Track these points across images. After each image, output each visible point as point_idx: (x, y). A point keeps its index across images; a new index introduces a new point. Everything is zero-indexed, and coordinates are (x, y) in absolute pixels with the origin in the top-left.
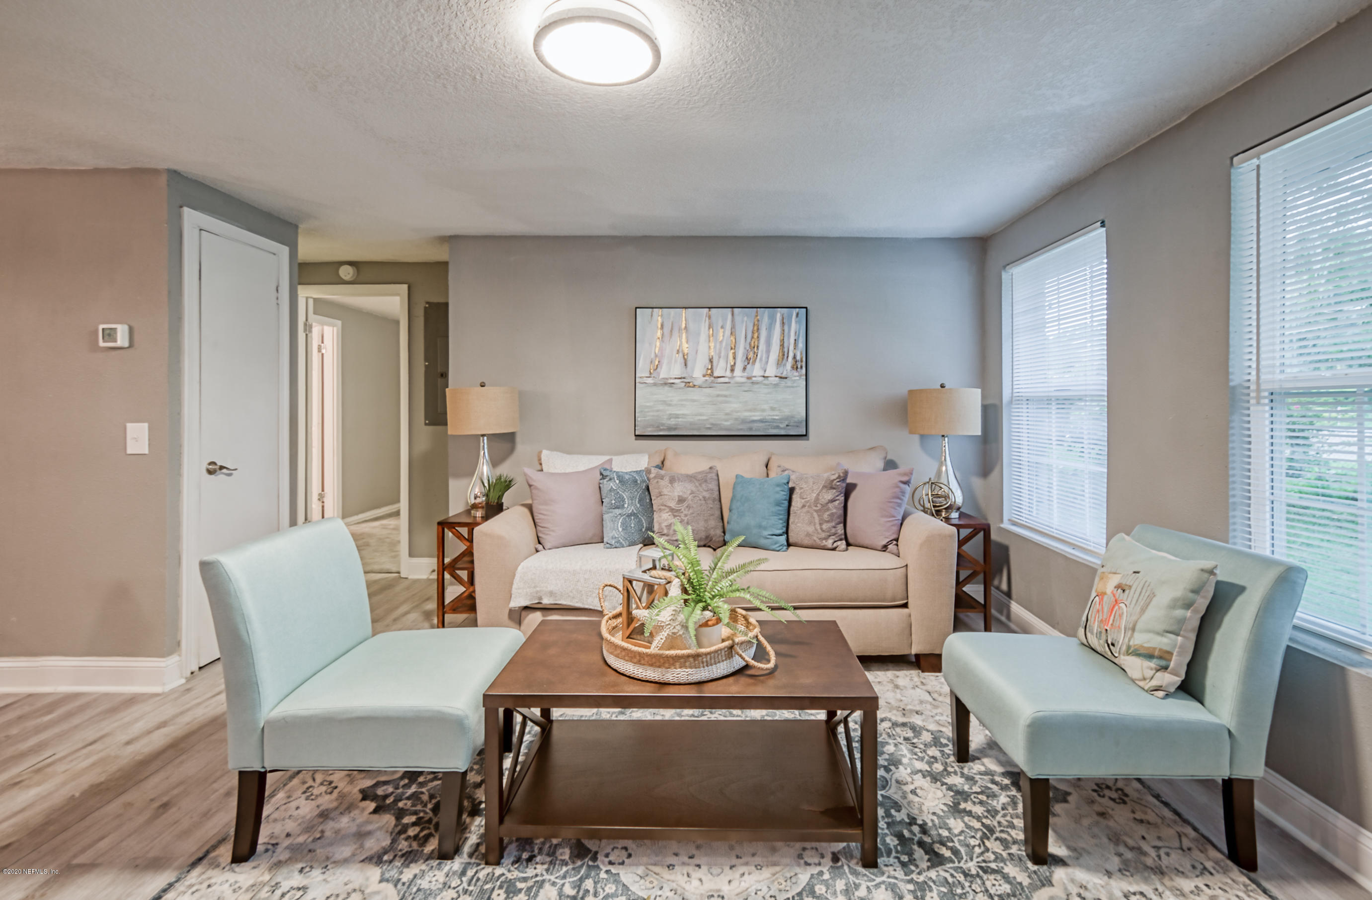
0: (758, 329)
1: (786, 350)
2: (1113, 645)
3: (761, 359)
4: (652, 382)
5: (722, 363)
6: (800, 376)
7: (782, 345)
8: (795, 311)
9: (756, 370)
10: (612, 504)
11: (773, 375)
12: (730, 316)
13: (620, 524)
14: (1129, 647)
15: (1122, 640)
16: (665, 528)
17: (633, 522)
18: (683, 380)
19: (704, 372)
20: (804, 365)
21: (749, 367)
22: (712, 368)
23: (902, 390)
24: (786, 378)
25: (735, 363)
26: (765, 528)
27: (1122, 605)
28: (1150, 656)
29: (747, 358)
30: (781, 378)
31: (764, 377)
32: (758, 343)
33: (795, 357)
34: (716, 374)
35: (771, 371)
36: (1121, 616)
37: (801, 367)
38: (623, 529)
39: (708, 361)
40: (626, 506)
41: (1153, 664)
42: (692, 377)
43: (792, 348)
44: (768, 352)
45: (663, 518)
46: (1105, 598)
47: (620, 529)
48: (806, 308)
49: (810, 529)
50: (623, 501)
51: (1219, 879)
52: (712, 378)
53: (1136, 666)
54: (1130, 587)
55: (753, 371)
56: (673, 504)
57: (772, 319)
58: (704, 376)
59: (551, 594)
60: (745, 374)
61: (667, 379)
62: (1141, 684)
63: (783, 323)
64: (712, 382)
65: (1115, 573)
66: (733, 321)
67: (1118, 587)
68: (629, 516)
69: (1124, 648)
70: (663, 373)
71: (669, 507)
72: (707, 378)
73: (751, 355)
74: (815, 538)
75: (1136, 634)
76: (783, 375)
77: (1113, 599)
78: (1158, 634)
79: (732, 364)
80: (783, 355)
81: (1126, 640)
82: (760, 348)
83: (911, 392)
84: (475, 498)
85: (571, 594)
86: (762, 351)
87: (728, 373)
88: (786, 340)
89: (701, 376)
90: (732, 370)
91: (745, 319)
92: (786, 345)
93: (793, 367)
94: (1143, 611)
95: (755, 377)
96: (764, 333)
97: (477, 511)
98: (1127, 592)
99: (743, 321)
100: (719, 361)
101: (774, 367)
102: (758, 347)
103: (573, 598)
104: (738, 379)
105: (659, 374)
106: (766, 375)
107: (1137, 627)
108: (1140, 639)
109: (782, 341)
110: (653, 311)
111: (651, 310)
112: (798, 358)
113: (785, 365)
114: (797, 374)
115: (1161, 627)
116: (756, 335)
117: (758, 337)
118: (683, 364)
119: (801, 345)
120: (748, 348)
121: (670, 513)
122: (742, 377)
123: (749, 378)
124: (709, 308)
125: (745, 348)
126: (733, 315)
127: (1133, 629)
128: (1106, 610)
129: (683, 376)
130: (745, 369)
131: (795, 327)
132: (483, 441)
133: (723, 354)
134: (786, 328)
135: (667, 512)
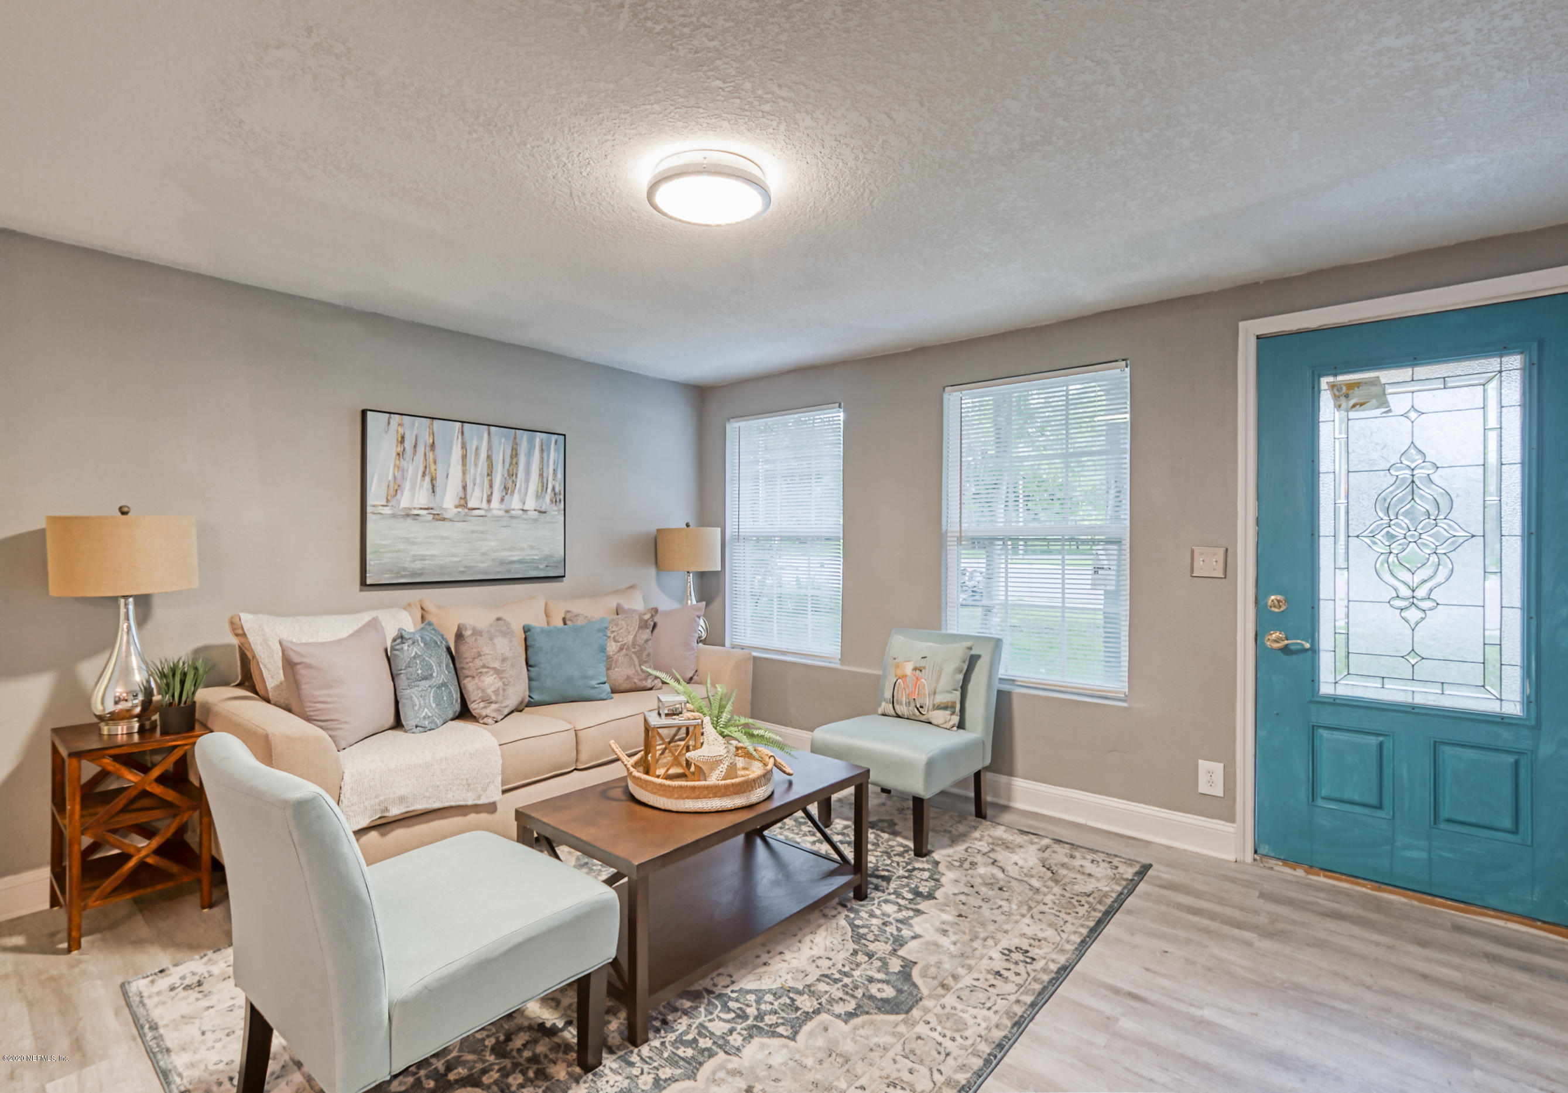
0: (516, 454)
1: (545, 480)
2: (921, 707)
3: (520, 489)
4: (390, 512)
5: (477, 493)
6: (559, 511)
7: (541, 475)
8: (554, 437)
9: (515, 503)
10: (418, 675)
11: (532, 508)
12: (486, 435)
13: (432, 699)
14: (934, 705)
15: (928, 702)
16: (492, 694)
17: (445, 694)
18: (430, 511)
19: (457, 503)
20: (562, 498)
21: (507, 497)
22: (465, 498)
23: (652, 528)
24: (545, 512)
25: (492, 493)
26: (592, 678)
27: (923, 680)
28: (945, 708)
29: (505, 487)
30: (540, 512)
31: (523, 510)
32: (517, 470)
33: (553, 489)
34: (470, 505)
35: (531, 504)
36: (924, 687)
37: (560, 501)
38: (437, 705)
39: (461, 489)
40: (435, 674)
41: (948, 712)
42: (441, 508)
43: (550, 478)
44: (527, 481)
45: (487, 682)
46: (908, 679)
47: (434, 705)
48: (565, 435)
49: (630, 672)
50: (431, 668)
51: (981, 827)
52: (466, 510)
53: (939, 716)
54: (924, 668)
55: (511, 503)
56: (497, 665)
57: (531, 442)
58: (456, 507)
59: (402, 799)
60: (503, 507)
61: (410, 509)
62: (944, 726)
63: (542, 450)
64: (466, 515)
65: (908, 661)
66: (489, 441)
67: (915, 669)
68: (439, 687)
69: (931, 707)
70: (405, 501)
71: (494, 669)
72: (460, 510)
73: (510, 485)
74: (636, 681)
75: (937, 696)
76: (543, 509)
77: (914, 678)
78: (950, 692)
79: (489, 493)
80: (544, 487)
81: (931, 702)
82: (519, 476)
83: (658, 530)
84: (116, 703)
85: (427, 794)
86: (521, 480)
87: (484, 505)
88: (545, 470)
89: (453, 507)
90: (489, 501)
91: (503, 440)
92: (545, 475)
93: (551, 501)
94: (938, 680)
95: (514, 510)
96: (522, 459)
97: (116, 725)
98: (923, 671)
99: (500, 444)
100: (473, 490)
101: (534, 499)
102: (516, 474)
103: (430, 797)
104: (496, 512)
105: (399, 502)
106: (525, 508)
107: (937, 691)
108: (941, 698)
109: (541, 469)
110: (390, 418)
111: (387, 415)
112: (557, 490)
113: (544, 498)
114: (555, 508)
115: (950, 688)
116: (514, 461)
117: (517, 464)
118: (431, 490)
119: (560, 476)
120: (506, 475)
121: (495, 676)
122: (499, 509)
123: (507, 511)
124: (462, 422)
125: (503, 475)
126: (489, 434)
127: (935, 693)
128: (910, 685)
129: (431, 506)
130: (502, 500)
131: (554, 455)
132: (126, 604)
133: (478, 481)
134: (545, 455)
135: (492, 675)
